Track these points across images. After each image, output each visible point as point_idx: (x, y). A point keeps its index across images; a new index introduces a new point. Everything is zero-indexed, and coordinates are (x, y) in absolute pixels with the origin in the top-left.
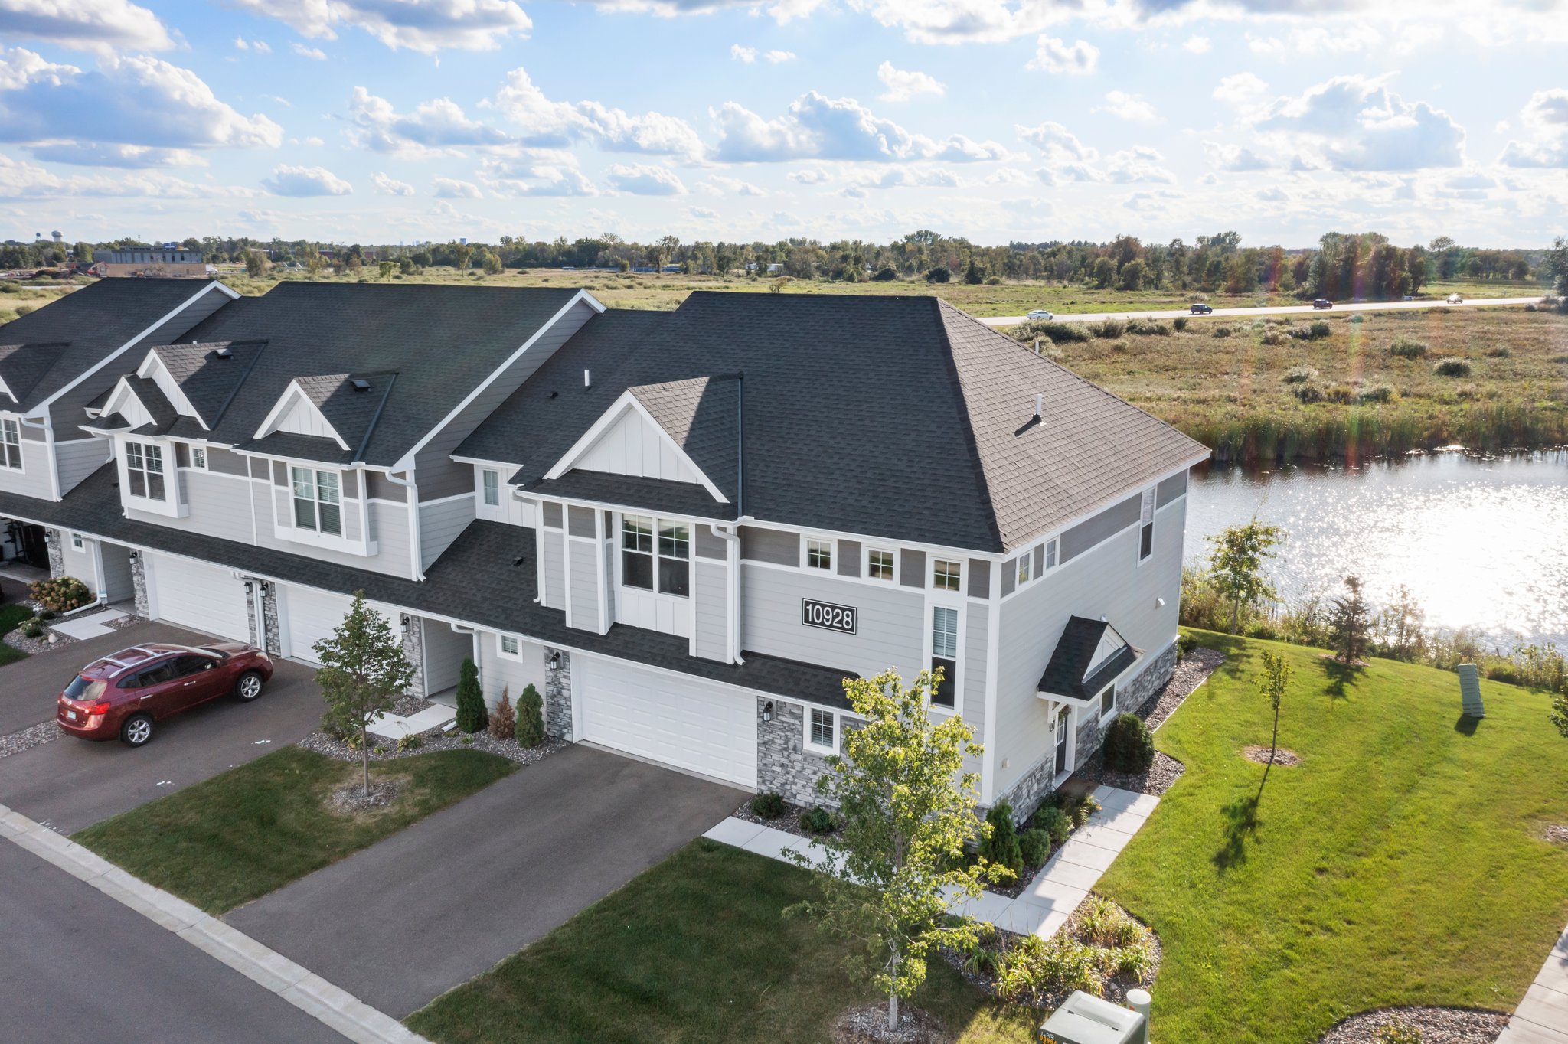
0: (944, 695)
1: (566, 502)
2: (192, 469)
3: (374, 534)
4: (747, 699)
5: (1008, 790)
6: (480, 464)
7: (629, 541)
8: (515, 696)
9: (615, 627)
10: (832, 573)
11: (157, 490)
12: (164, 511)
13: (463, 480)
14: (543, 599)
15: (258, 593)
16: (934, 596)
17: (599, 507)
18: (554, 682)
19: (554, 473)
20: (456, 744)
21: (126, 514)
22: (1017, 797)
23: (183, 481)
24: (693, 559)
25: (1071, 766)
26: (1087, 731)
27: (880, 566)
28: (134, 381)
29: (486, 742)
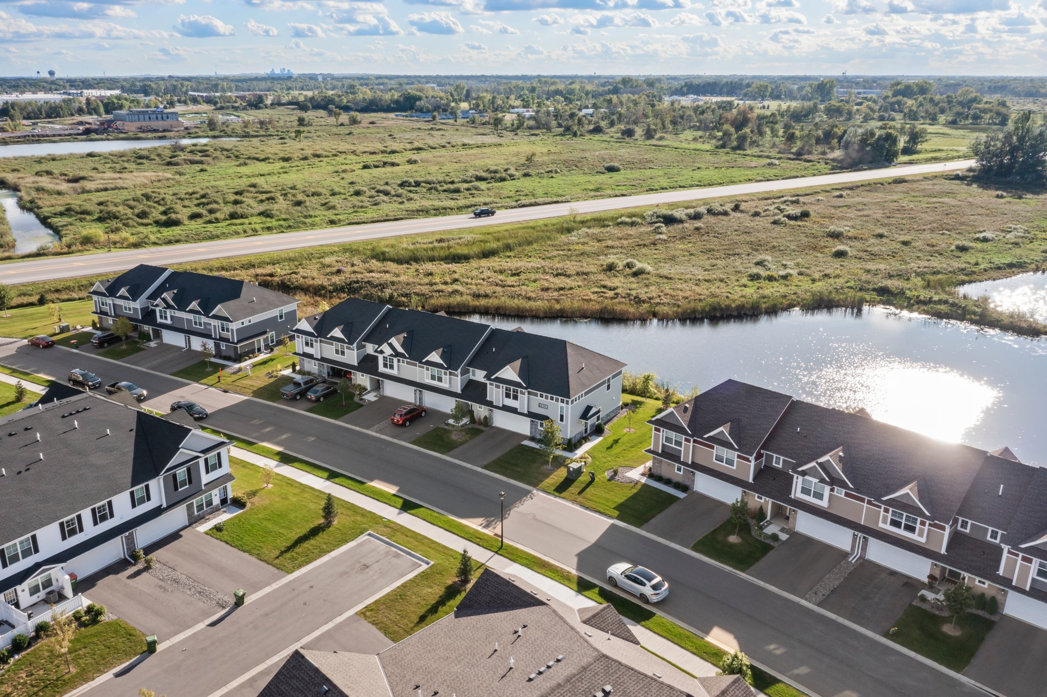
0: (562, 420)
1: (494, 383)
2: (401, 363)
3: (450, 383)
4: (529, 419)
5: (573, 436)
6: (471, 369)
7: (506, 390)
8: (482, 417)
9: (503, 405)
10: (544, 399)
11: (392, 367)
12: (394, 372)
13: (468, 372)
14: (488, 399)
15: (418, 392)
16: (560, 404)
17: (501, 385)
18: (490, 415)
19: (493, 377)
20: (470, 426)
21: (379, 371)
22: (575, 437)
23: (398, 365)
24: (519, 394)
25: (588, 432)
26: (592, 426)
27: (552, 399)
28: (388, 343)
29: (476, 426)
